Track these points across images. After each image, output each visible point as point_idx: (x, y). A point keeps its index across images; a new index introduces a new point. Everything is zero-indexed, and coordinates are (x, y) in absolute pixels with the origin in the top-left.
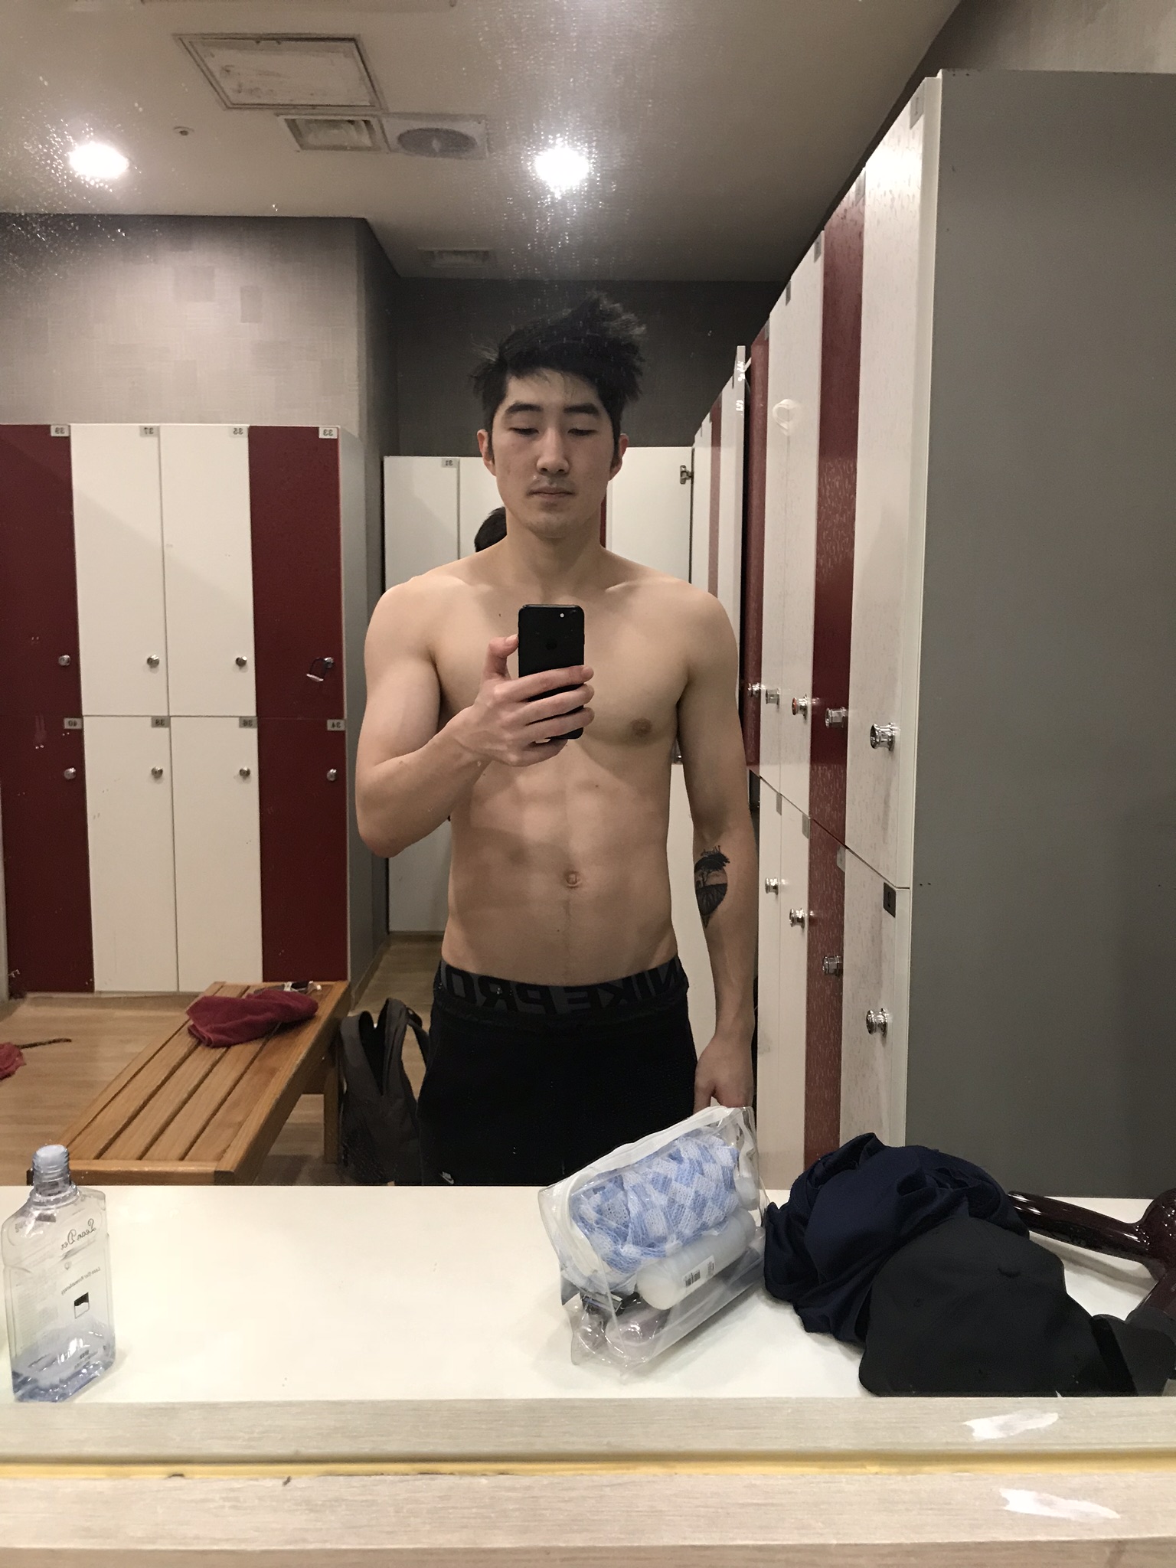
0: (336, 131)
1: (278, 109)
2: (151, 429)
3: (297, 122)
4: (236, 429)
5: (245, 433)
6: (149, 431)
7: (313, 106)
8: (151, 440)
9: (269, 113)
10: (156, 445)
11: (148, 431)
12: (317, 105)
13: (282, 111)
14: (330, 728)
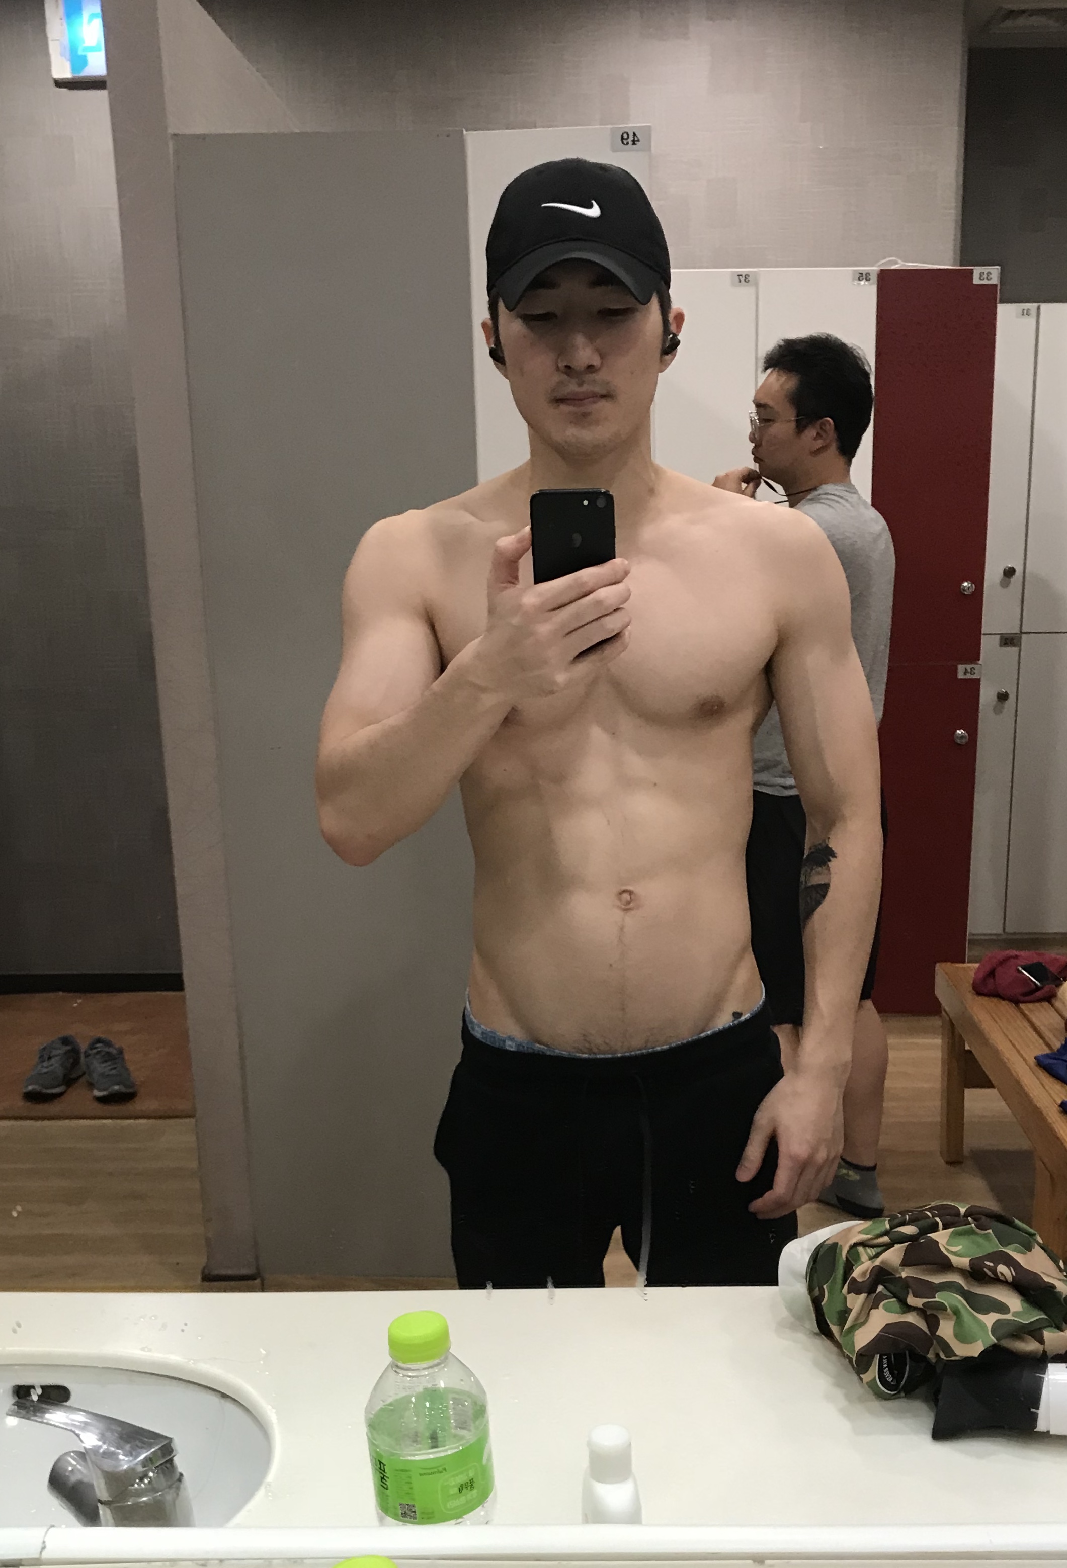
2: (747, 276)
4: (862, 274)
5: (874, 278)
6: (744, 279)
8: (746, 292)
10: (753, 297)
11: (742, 279)
14: (961, 676)
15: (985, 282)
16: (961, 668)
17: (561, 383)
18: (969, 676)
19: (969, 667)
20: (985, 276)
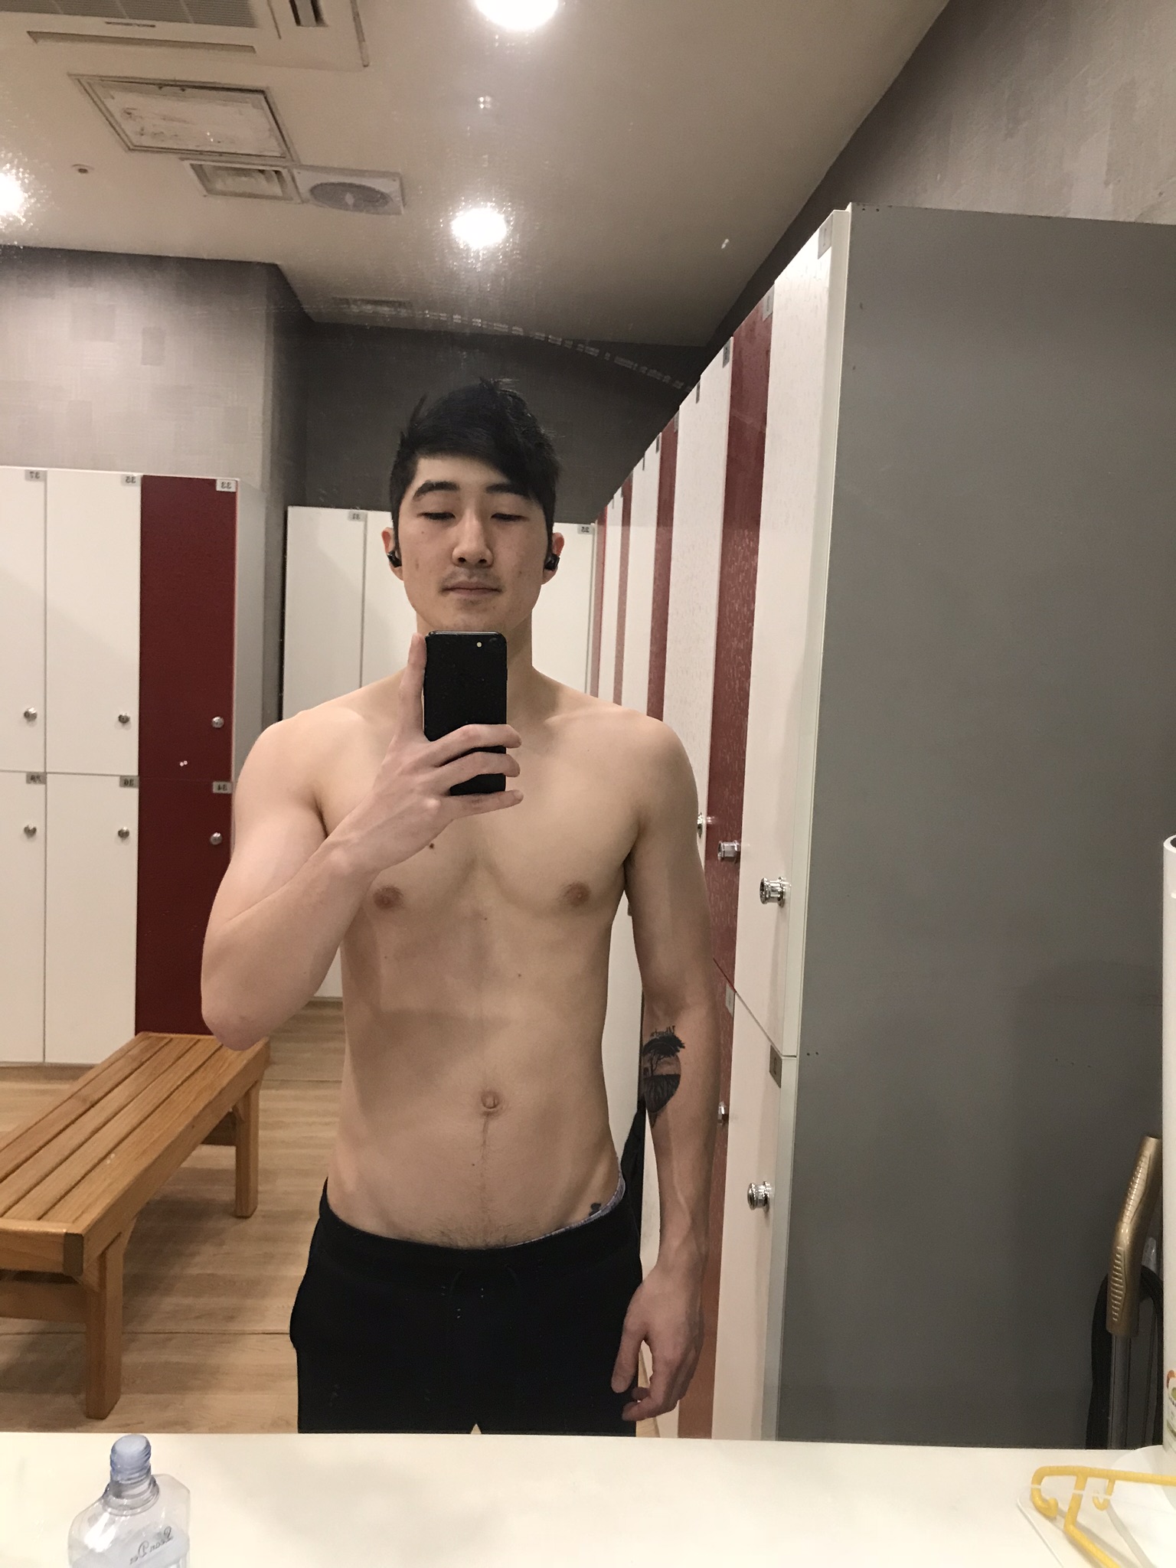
0: (244, 179)
1: (184, 153)
2: (37, 473)
3: (204, 167)
4: (127, 477)
5: (138, 482)
6: (34, 476)
7: (221, 154)
8: (38, 485)
9: (173, 157)
10: (42, 491)
12: (223, 153)
13: (189, 156)
14: (215, 790)
15: (226, 490)
16: (215, 785)
17: (453, 575)
18: (222, 791)
19: (222, 784)
20: (226, 485)
